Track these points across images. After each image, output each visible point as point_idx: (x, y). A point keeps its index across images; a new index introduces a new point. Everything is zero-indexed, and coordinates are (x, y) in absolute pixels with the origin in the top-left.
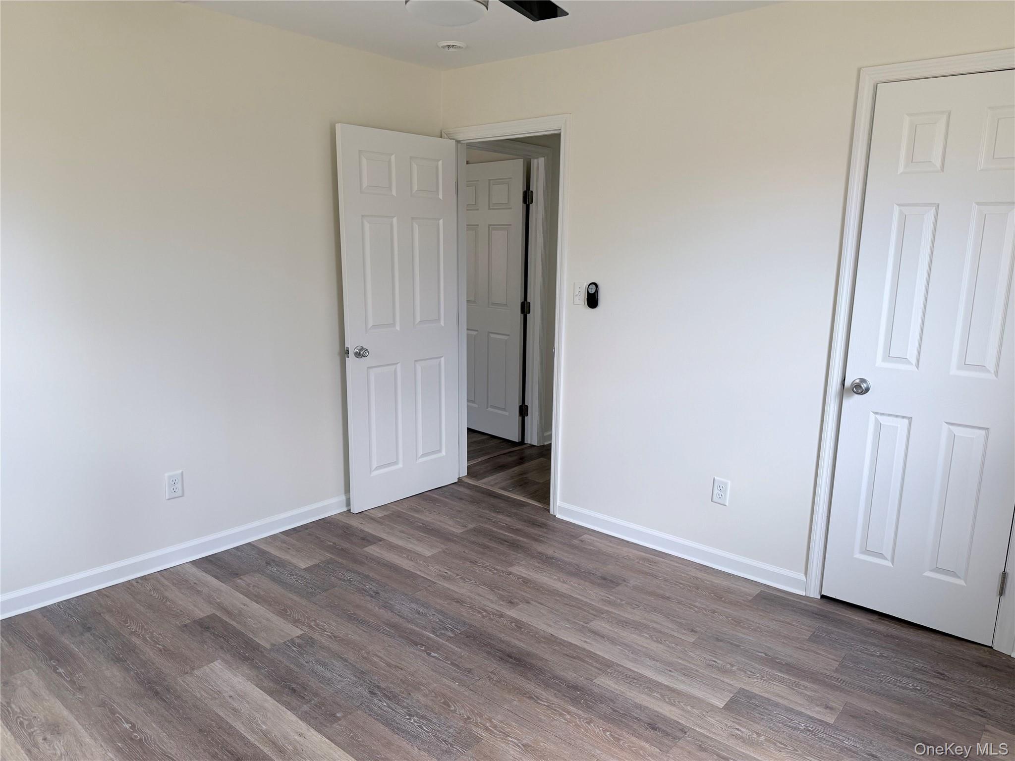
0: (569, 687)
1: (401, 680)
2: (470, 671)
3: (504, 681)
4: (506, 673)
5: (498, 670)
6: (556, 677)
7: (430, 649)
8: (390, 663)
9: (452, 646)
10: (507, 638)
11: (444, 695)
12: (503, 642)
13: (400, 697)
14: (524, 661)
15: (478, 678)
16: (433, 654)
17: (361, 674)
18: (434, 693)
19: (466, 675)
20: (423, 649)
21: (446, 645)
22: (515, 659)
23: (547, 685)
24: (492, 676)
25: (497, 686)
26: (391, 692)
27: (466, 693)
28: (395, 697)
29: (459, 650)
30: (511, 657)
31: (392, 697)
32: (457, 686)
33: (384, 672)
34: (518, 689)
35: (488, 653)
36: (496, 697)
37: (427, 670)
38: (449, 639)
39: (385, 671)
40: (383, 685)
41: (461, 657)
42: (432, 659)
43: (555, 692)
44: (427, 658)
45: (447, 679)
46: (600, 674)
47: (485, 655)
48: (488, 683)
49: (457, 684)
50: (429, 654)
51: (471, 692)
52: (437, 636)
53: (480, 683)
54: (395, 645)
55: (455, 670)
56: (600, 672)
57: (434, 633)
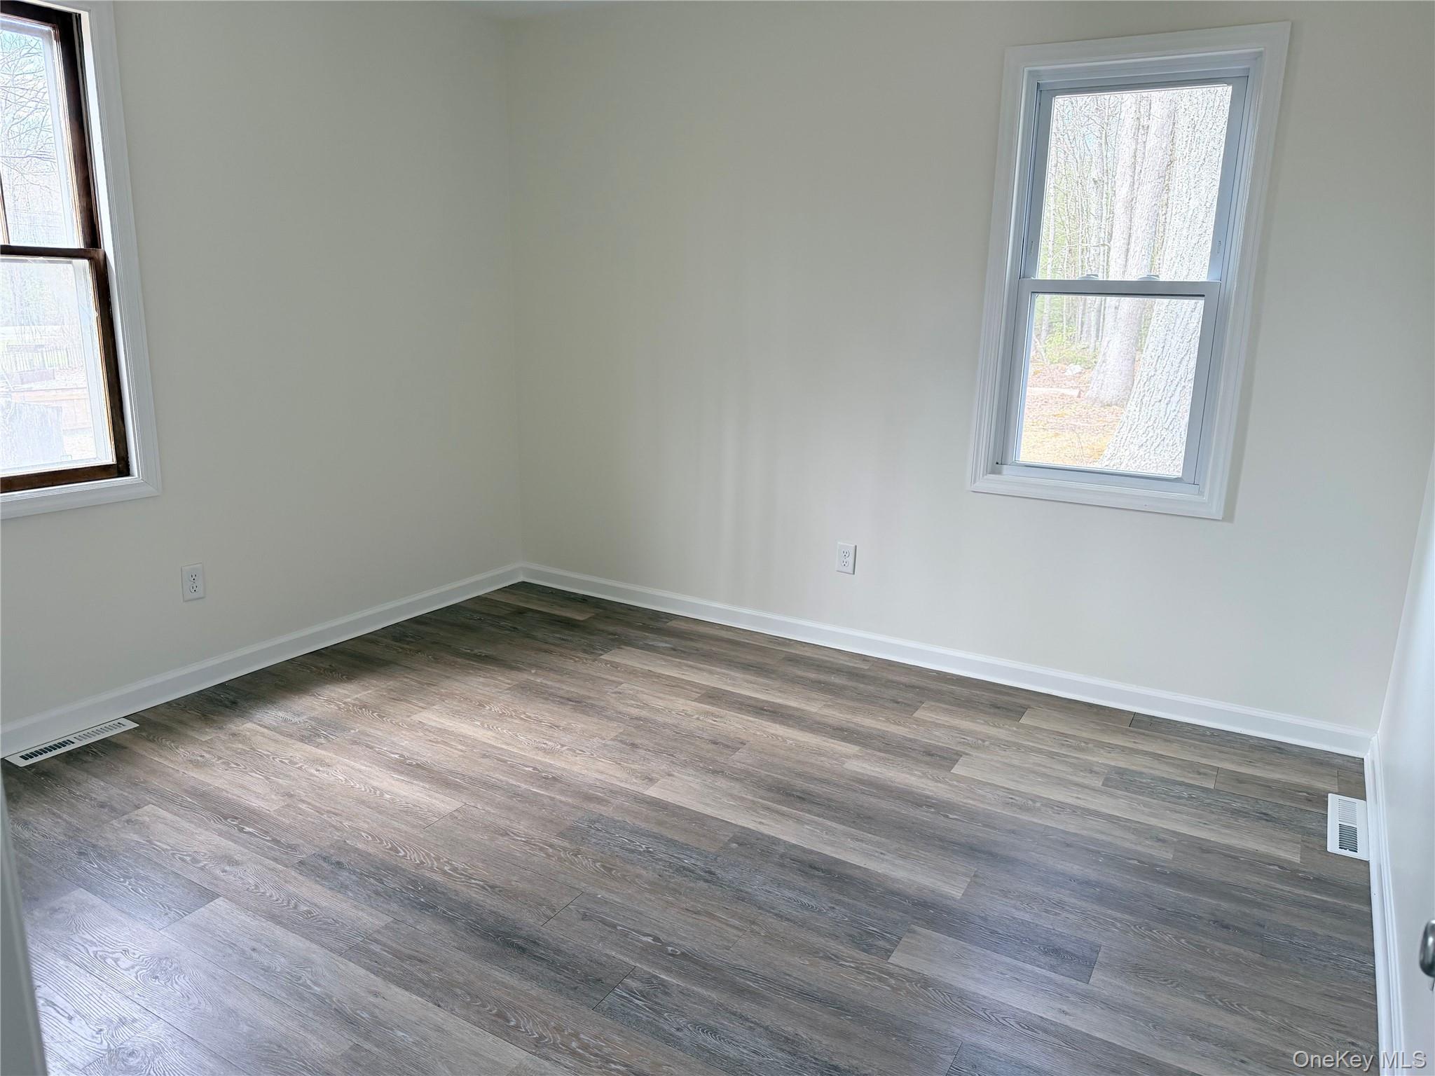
0: (434, 907)
1: (681, 894)
2: (585, 917)
3: (531, 906)
4: (529, 920)
5: (541, 923)
6: (451, 920)
7: (659, 951)
8: (709, 918)
9: (622, 957)
10: (526, 986)
11: (614, 879)
12: (532, 978)
13: (671, 871)
14: (498, 944)
15: (570, 906)
16: (650, 940)
17: (741, 897)
18: (628, 881)
19: (588, 909)
20: (670, 948)
21: (632, 958)
22: (512, 945)
23: (467, 906)
24: (549, 913)
25: (541, 898)
26: (686, 876)
27: (584, 885)
28: (677, 870)
29: (608, 951)
30: (519, 947)
31: (682, 870)
32: (598, 892)
33: (710, 902)
34: (510, 898)
35: (558, 951)
36: (541, 882)
37: (650, 913)
38: (632, 973)
39: (709, 904)
40: (701, 884)
41: (602, 939)
42: (647, 931)
43: (456, 898)
44: (656, 932)
45: (615, 901)
46: (378, 932)
47: (564, 947)
48: (554, 901)
49: (599, 896)
50: (656, 939)
51: (577, 886)
52: (656, 977)
53: (567, 900)
54: (719, 951)
55: (607, 915)
56: (375, 935)
57: (663, 983)
